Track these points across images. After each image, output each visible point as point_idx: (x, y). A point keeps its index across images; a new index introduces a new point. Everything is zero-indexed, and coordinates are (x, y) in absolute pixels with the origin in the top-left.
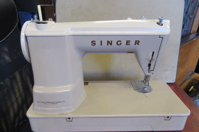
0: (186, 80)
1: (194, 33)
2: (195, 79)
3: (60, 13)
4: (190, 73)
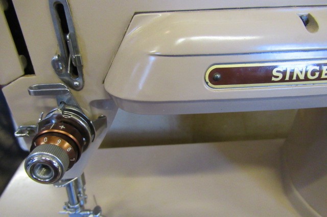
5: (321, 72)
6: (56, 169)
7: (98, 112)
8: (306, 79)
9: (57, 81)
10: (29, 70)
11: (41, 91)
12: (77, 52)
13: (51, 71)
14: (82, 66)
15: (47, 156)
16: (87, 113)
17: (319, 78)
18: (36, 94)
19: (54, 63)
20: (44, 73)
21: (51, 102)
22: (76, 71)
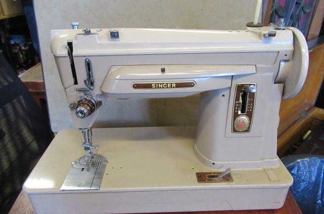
0: (297, 120)
1: (314, 38)
2: (316, 119)
3: (42, 17)
4: (306, 109)
5: (167, 85)
6: (85, 114)
7: (99, 99)
8: (163, 87)
9: (85, 87)
10: (76, 83)
11: (80, 90)
12: (93, 77)
13: (83, 83)
14: (94, 82)
15: (82, 109)
16: (95, 98)
17: (167, 87)
18: (78, 91)
19: (85, 81)
20: (81, 84)
21: (82, 94)
22: (92, 84)
